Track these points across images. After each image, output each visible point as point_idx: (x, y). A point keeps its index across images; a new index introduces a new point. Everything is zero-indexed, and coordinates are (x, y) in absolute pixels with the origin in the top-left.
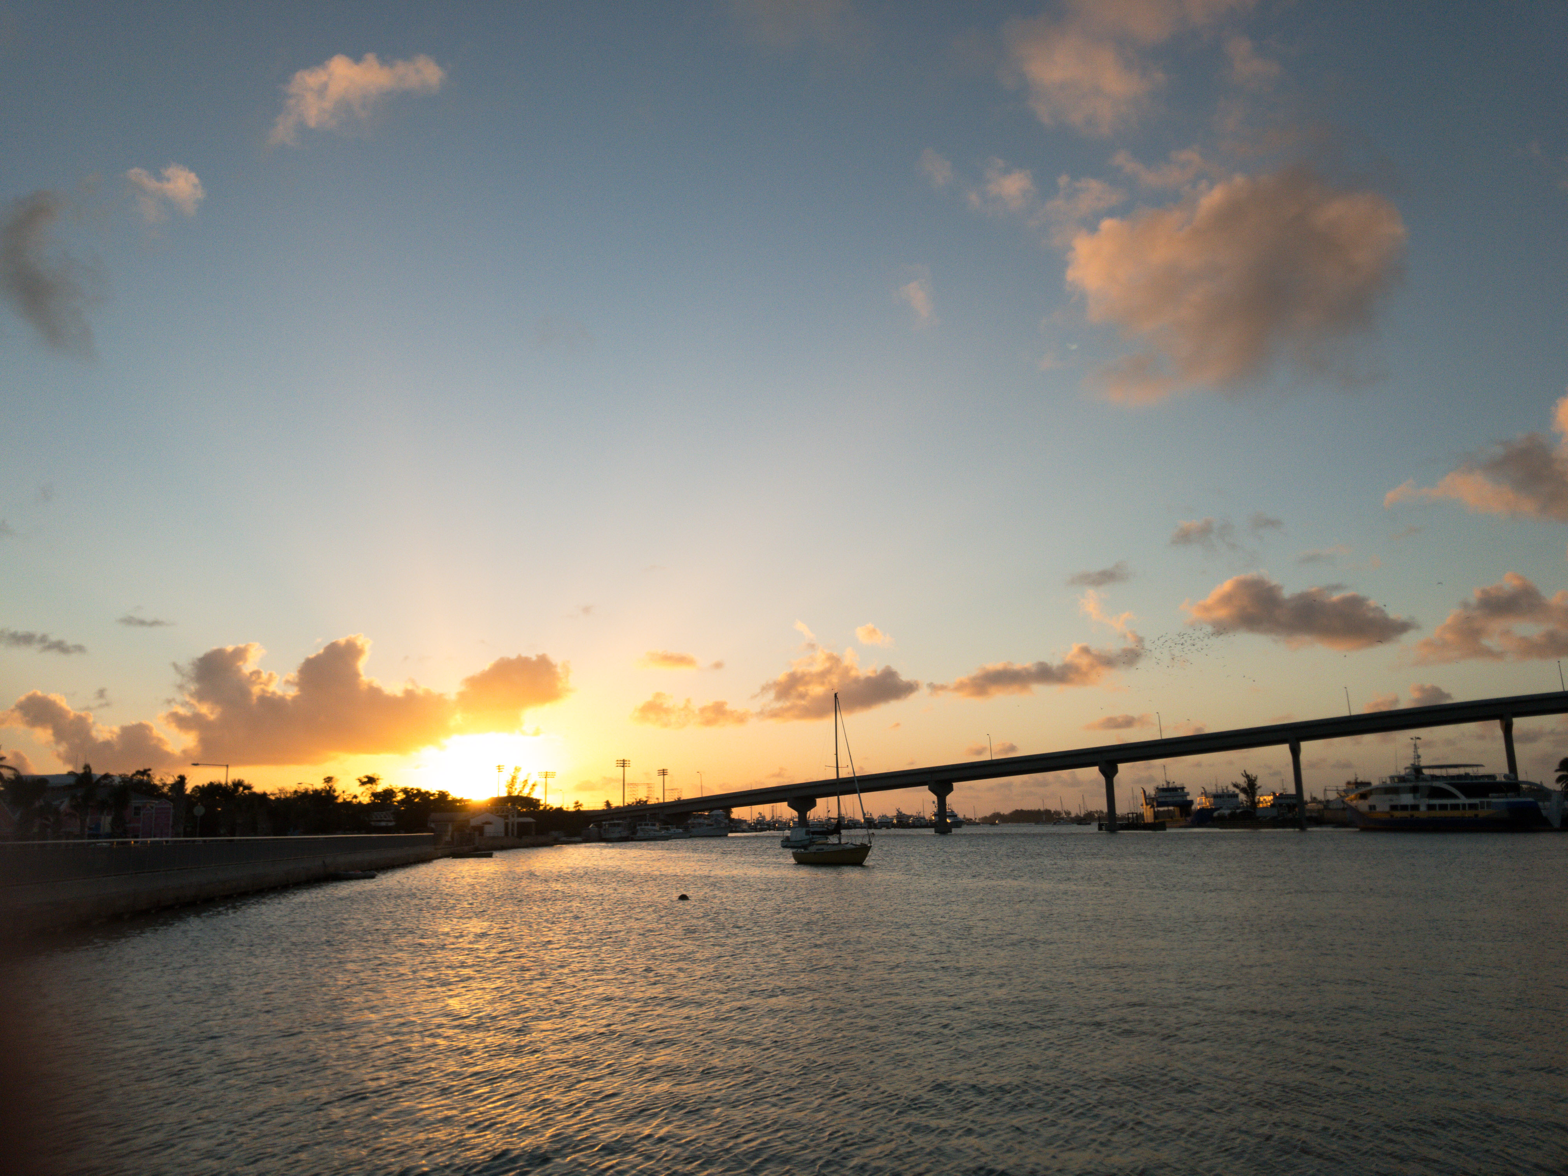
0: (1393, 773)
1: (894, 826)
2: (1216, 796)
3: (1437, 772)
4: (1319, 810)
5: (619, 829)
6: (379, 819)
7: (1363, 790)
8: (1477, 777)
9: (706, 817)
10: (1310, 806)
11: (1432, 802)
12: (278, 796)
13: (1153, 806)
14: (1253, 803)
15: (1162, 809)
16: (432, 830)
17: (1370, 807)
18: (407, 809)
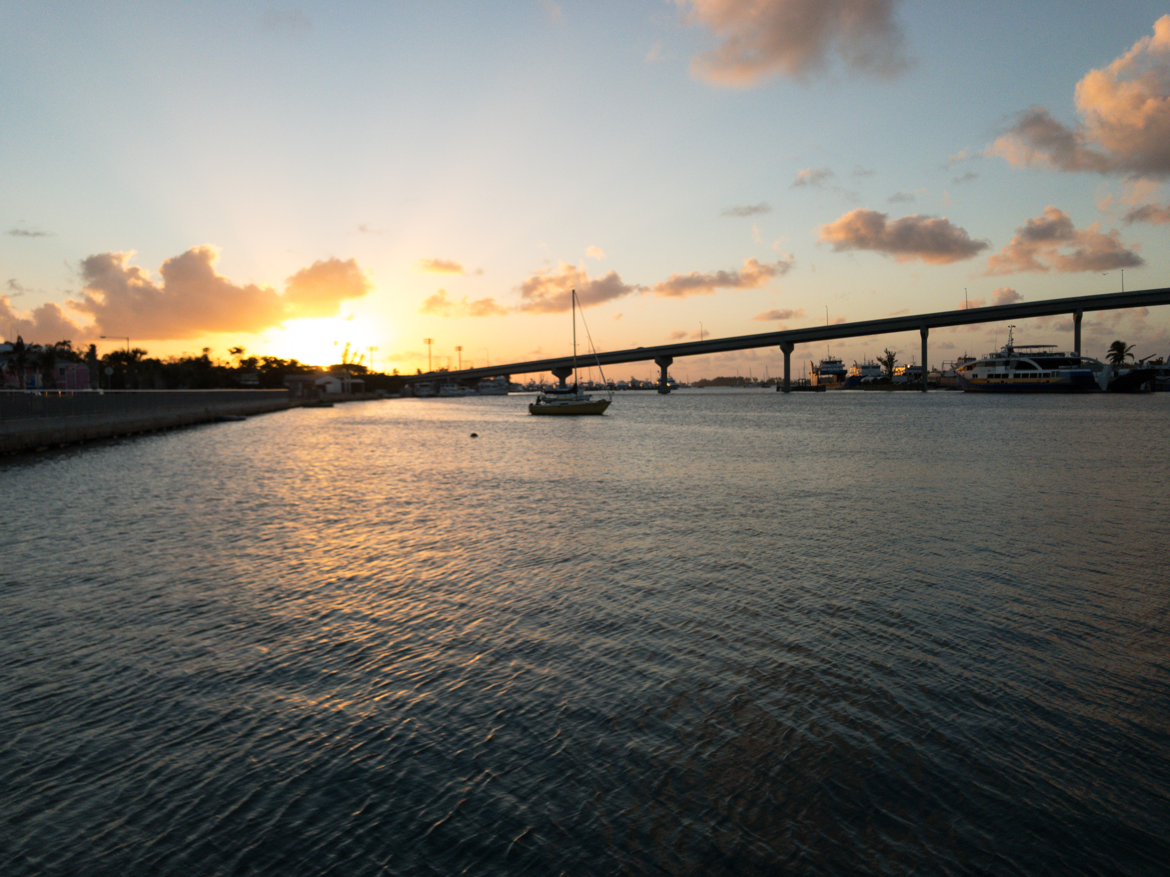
0: (992, 351)
1: (629, 388)
2: (864, 367)
3: (1024, 351)
4: (937, 378)
5: (428, 389)
6: (246, 379)
7: (969, 363)
8: (1052, 354)
9: (491, 381)
10: (931, 375)
11: (1018, 372)
12: (169, 362)
13: (818, 374)
14: (891, 372)
15: (824, 376)
16: (287, 387)
17: (973, 375)
18: (268, 371)
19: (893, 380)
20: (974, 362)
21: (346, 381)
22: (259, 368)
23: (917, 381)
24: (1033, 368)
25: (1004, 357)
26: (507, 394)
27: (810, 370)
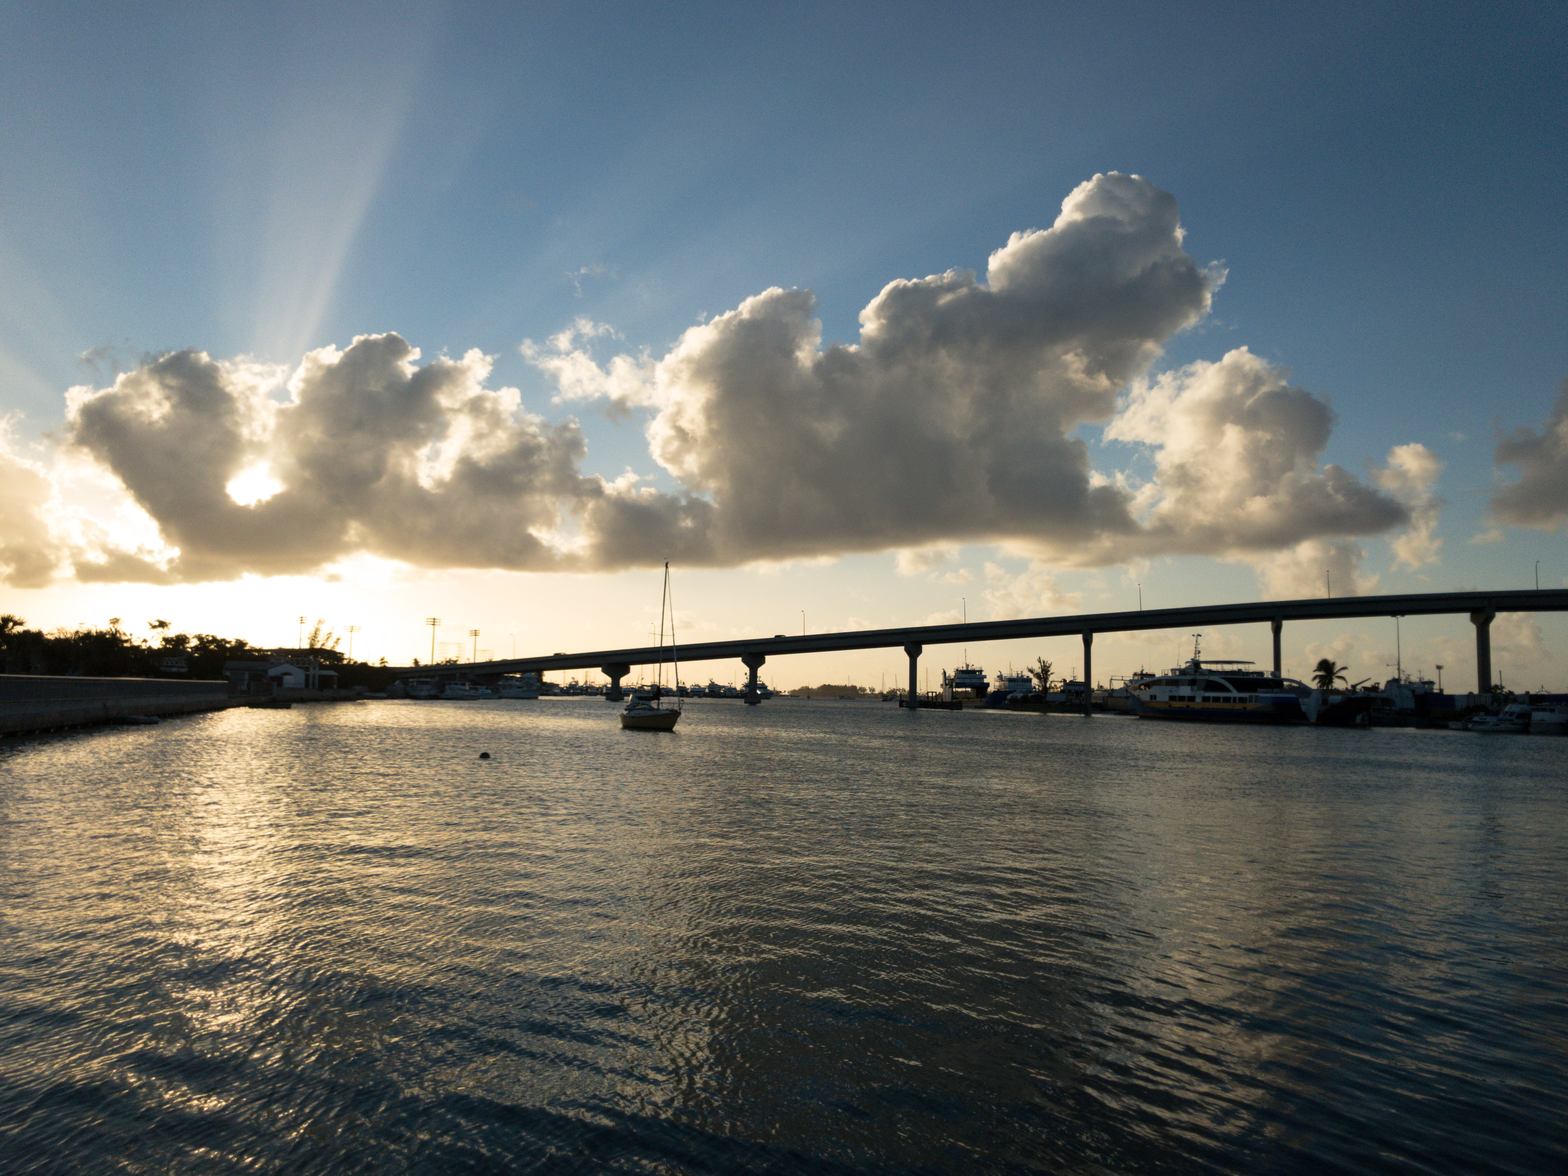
0: (1175, 667)
1: (706, 695)
2: (1011, 680)
3: (1213, 667)
4: (1103, 698)
5: (426, 687)
6: (170, 664)
7: (1147, 681)
8: (1248, 673)
9: (516, 679)
10: (1095, 693)
11: (1207, 694)
12: (57, 636)
13: (951, 687)
14: (1045, 688)
15: (960, 690)
16: (227, 678)
17: (1151, 696)
18: (201, 656)
19: (1049, 698)
20: (1152, 679)
21: (312, 672)
22: (189, 650)
23: (1078, 701)
24: (1225, 689)
25: (1189, 674)
26: (536, 698)
27: (941, 681)
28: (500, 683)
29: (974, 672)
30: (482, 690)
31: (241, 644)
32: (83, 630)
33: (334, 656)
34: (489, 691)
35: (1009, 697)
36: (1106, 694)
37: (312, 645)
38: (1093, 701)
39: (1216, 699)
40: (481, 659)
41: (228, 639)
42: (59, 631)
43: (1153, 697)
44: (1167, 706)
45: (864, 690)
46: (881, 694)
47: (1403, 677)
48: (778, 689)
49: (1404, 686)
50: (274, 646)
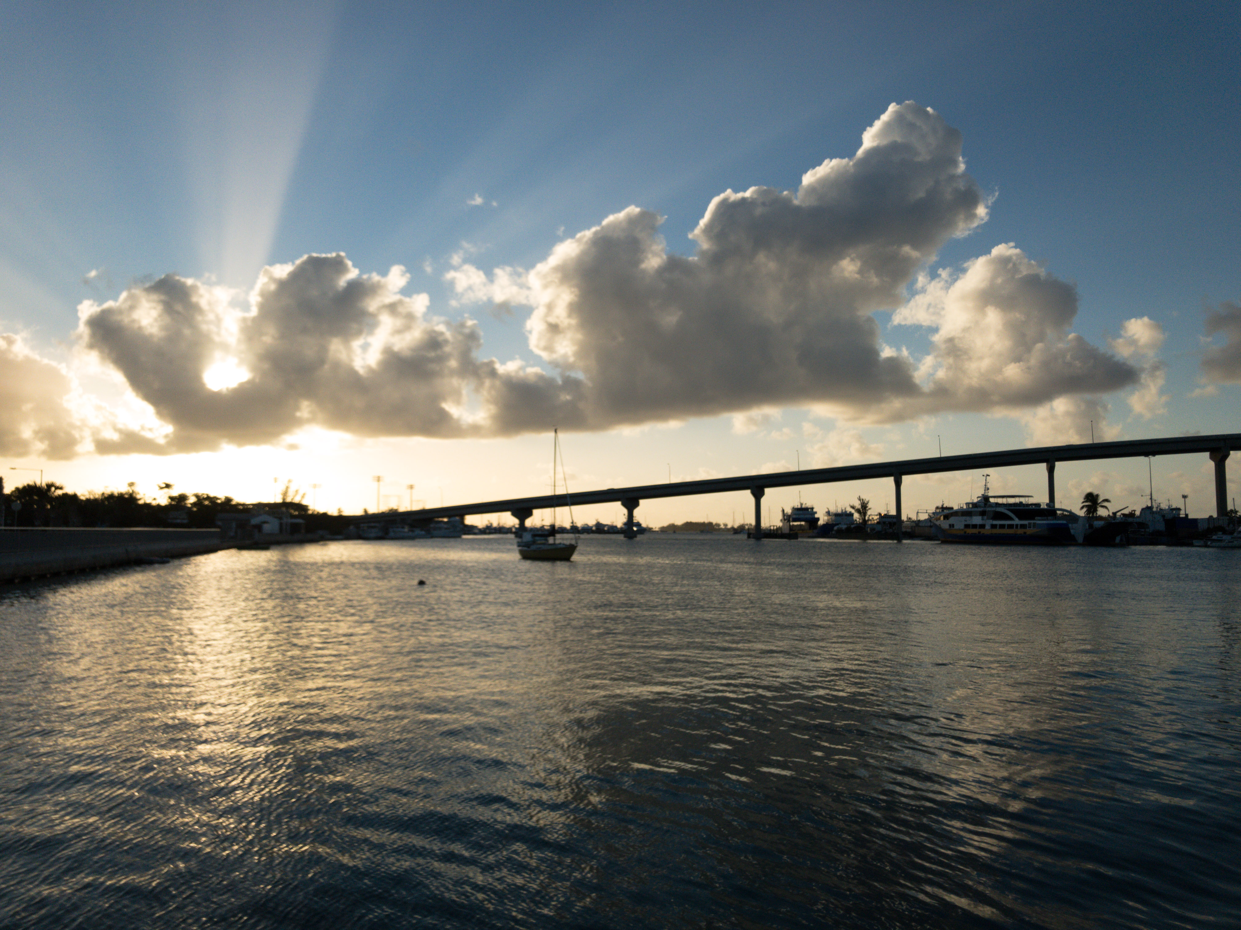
0: (969, 501)
1: (593, 532)
2: (837, 515)
4: (912, 527)
5: (376, 531)
6: (174, 517)
7: (946, 513)
8: (1028, 505)
9: (445, 523)
10: (906, 524)
11: (995, 522)
12: (88, 497)
13: (789, 521)
14: (864, 520)
15: (796, 523)
16: (219, 527)
17: (950, 525)
18: (198, 509)
20: (951, 511)
21: (285, 520)
22: (189, 506)
23: (891, 530)
24: (1009, 518)
25: (980, 507)
26: (460, 537)
27: (780, 516)
28: (432, 526)
29: (807, 509)
30: (418, 532)
31: (228, 500)
32: (108, 491)
33: (301, 508)
34: (423, 533)
35: (836, 528)
36: (914, 524)
37: (284, 499)
38: (904, 530)
39: (1002, 526)
40: (416, 507)
41: (218, 496)
42: (90, 493)
43: (951, 526)
44: (962, 533)
45: (718, 525)
46: (733, 528)
47: (1155, 505)
48: (651, 526)
49: (1156, 512)
50: (255, 501)
